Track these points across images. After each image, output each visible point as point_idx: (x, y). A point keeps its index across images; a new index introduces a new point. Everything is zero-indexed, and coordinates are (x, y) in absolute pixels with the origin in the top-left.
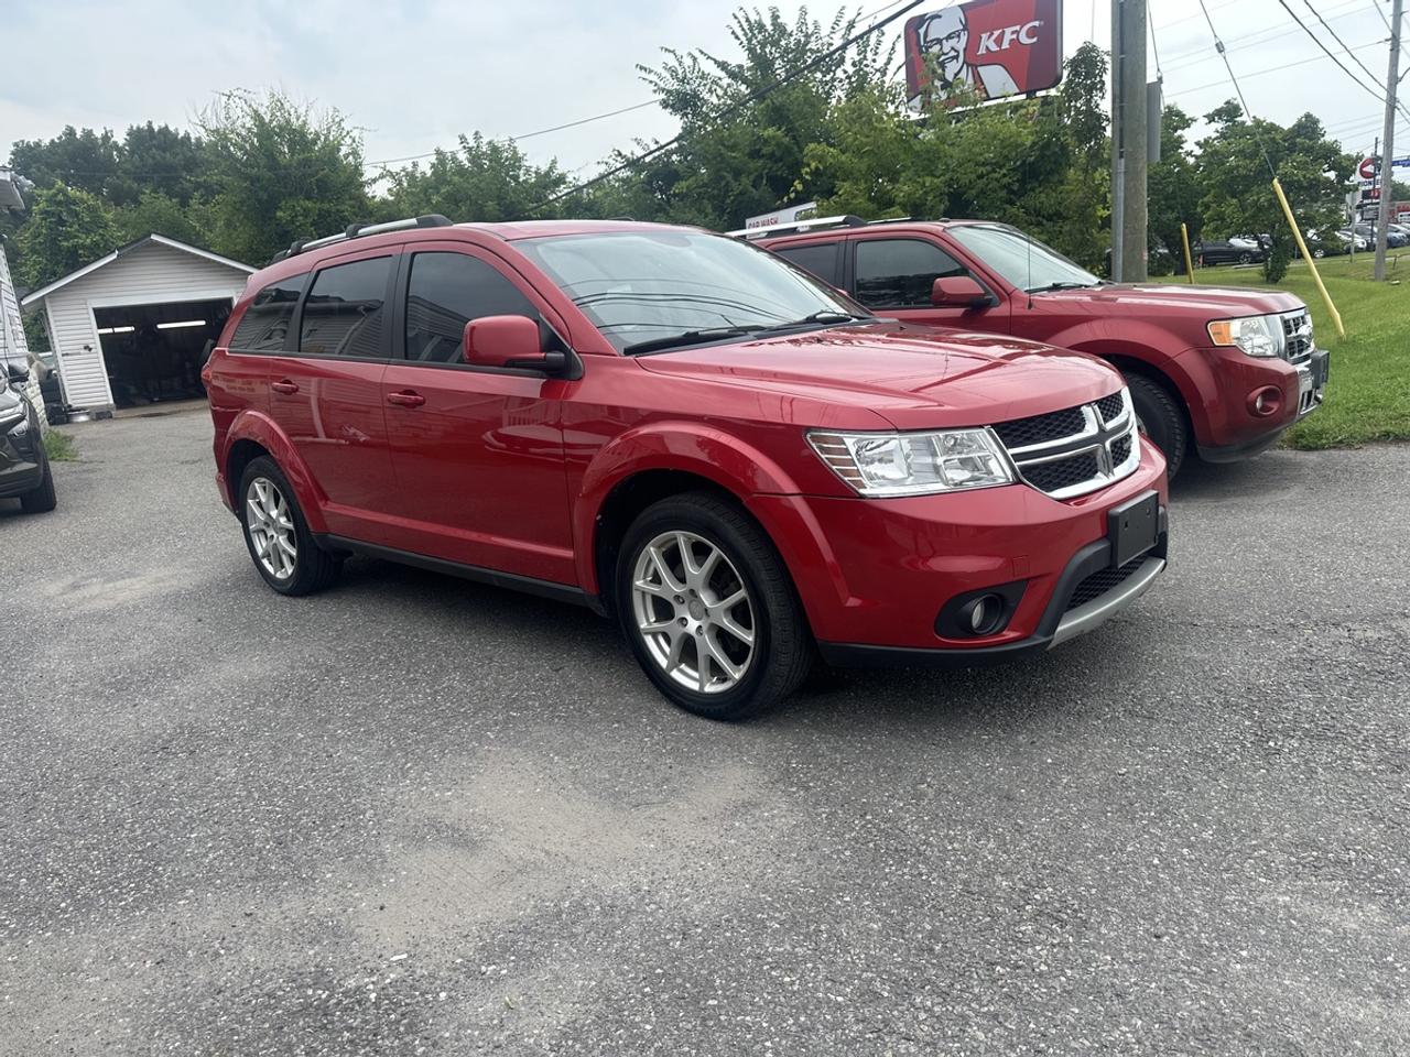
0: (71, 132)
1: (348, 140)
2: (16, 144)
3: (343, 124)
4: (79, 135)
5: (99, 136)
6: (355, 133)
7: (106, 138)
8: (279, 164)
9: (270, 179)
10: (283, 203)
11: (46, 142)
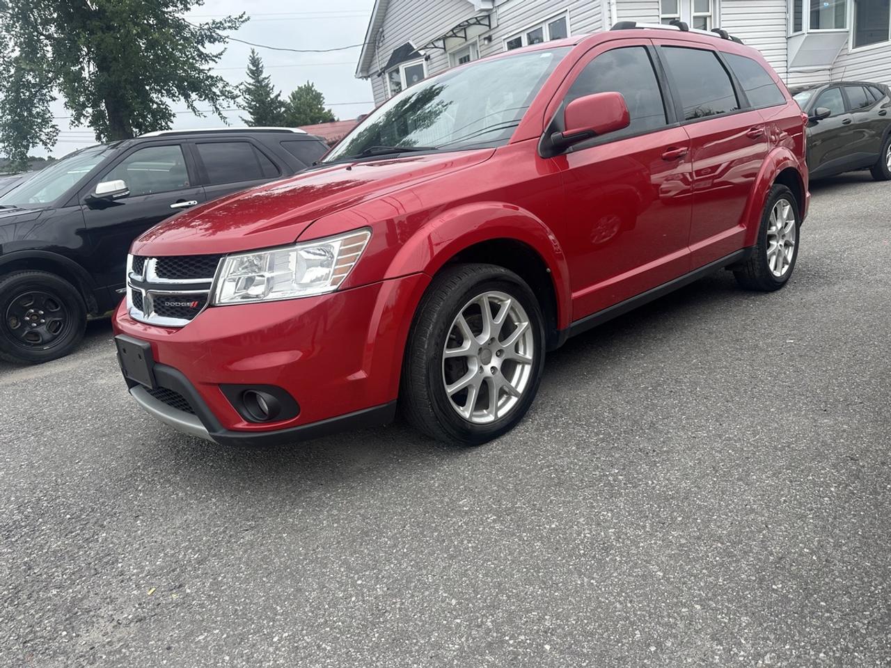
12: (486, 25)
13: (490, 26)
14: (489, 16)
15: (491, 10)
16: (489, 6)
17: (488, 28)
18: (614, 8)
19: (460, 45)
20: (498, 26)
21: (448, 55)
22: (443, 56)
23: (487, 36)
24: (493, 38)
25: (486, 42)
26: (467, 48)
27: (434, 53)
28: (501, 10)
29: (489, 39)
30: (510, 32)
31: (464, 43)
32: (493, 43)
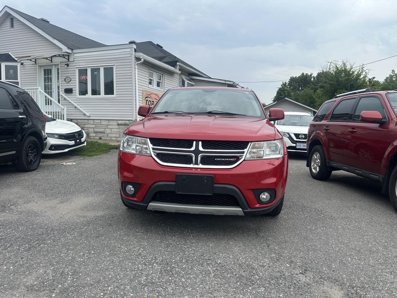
0: (303, 74)
1: (364, 73)
2: (291, 77)
3: (364, 69)
4: (305, 74)
5: (309, 75)
6: (367, 71)
7: (311, 75)
8: (339, 80)
9: (336, 85)
10: (338, 91)
11: (298, 76)
12: (67, 59)
13: (68, 60)
14: (69, 56)
15: (71, 53)
16: (70, 51)
17: (67, 60)
18: (137, 70)
19: (47, 63)
20: (74, 61)
21: (37, 66)
22: (34, 65)
23: (66, 63)
24: (69, 66)
25: (66, 66)
26: (52, 65)
27: (26, 63)
28: (76, 55)
29: (68, 65)
30: (81, 65)
31: (50, 63)
32: (69, 67)
